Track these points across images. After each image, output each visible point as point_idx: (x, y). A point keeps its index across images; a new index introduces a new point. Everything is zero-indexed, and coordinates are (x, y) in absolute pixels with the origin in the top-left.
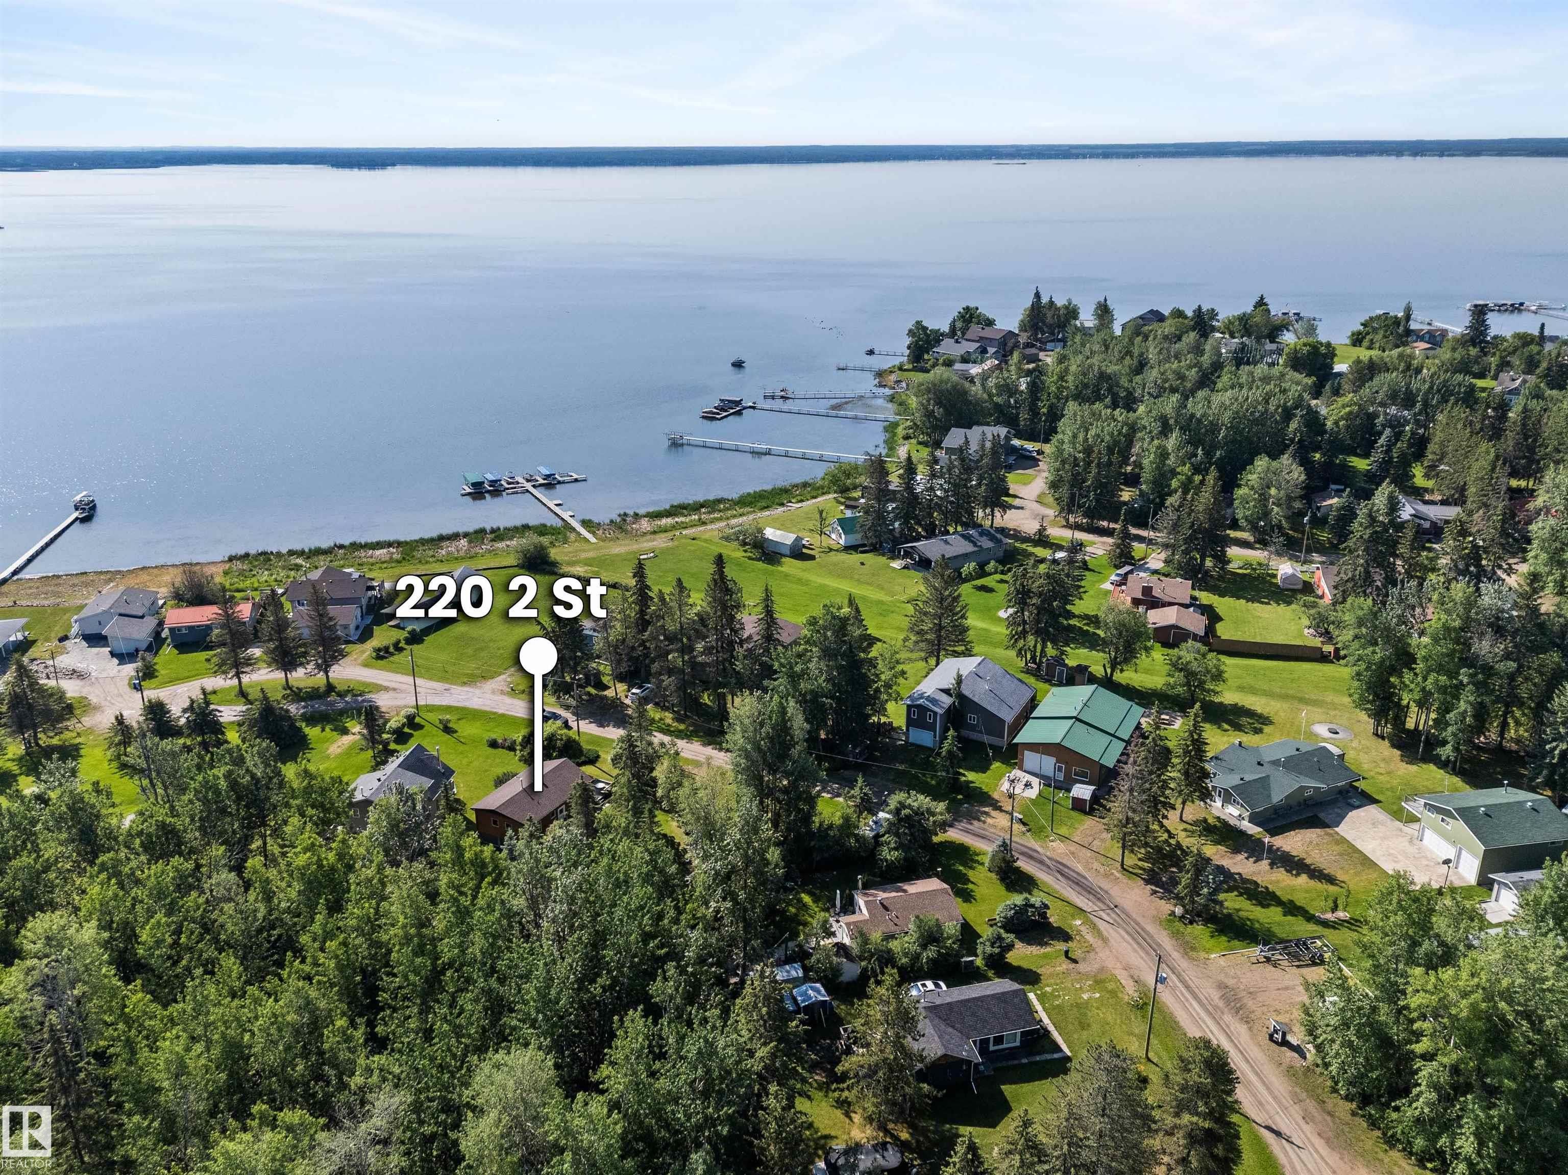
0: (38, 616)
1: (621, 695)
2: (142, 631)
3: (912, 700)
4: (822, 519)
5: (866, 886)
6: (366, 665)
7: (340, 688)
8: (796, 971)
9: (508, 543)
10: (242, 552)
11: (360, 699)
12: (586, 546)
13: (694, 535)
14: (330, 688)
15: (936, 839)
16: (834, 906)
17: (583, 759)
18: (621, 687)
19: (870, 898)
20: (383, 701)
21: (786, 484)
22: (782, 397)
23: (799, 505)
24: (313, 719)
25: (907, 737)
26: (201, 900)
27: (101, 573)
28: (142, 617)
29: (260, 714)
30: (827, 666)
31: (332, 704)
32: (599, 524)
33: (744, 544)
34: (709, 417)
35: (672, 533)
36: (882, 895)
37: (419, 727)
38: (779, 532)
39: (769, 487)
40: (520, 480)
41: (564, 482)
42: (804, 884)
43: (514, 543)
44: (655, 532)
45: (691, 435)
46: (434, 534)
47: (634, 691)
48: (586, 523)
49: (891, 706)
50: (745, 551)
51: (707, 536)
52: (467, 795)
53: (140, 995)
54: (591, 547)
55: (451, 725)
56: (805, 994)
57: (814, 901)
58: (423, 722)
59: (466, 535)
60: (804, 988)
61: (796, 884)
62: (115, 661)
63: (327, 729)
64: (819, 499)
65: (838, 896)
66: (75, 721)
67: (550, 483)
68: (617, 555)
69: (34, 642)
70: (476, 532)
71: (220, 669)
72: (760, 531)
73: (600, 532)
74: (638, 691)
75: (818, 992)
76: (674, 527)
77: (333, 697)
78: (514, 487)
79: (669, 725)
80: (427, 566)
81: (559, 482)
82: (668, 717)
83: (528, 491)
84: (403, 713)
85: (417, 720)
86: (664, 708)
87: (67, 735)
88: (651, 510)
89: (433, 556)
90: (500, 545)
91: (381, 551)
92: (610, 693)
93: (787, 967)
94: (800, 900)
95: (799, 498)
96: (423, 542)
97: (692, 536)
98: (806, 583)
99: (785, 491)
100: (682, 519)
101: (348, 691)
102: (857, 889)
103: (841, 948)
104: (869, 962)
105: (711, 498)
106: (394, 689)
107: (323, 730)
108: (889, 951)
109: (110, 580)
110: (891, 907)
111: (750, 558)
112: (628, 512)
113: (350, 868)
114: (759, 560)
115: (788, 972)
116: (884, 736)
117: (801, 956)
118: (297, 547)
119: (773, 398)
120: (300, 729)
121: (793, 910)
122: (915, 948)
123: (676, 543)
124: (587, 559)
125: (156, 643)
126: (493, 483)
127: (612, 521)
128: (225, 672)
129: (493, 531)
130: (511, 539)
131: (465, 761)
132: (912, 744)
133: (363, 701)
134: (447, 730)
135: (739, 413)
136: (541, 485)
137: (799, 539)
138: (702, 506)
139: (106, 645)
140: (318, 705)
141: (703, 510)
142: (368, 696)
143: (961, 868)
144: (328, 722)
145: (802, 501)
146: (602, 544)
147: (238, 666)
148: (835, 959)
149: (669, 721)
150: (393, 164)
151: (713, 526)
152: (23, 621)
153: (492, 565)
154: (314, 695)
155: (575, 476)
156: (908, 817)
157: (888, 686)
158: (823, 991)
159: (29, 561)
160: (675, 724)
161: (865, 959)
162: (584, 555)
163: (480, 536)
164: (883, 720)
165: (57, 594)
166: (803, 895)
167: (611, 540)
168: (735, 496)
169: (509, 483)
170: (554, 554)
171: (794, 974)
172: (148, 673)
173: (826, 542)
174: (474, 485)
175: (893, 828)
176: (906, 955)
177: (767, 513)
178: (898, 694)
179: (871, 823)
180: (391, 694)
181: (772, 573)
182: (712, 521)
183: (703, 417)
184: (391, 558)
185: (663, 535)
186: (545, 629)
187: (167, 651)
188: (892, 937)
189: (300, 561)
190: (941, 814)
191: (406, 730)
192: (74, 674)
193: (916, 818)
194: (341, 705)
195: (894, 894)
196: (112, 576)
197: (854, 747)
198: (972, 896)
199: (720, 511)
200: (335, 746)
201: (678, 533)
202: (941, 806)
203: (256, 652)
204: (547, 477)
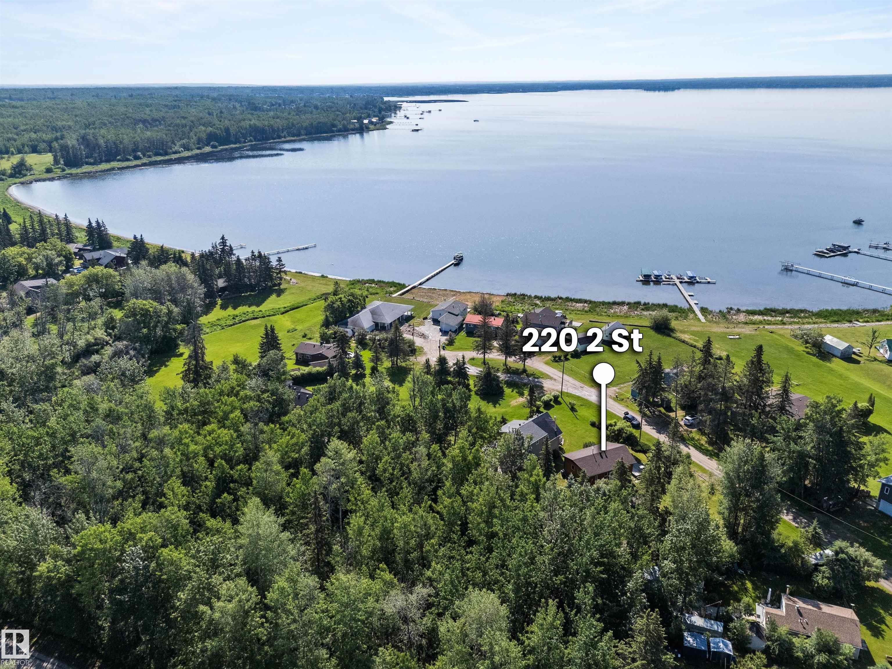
0: (420, 307)
1: (680, 419)
2: (454, 322)
3: (887, 481)
4: (874, 338)
5: (792, 594)
6: (546, 363)
7: (529, 372)
8: (719, 627)
9: (651, 312)
10: (513, 292)
11: (536, 380)
12: (697, 323)
13: (773, 330)
14: (524, 371)
15: (867, 583)
16: (765, 597)
17: (639, 448)
18: (681, 413)
19: (791, 603)
20: (547, 384)
21: (860, 308)
22: (884, 248)
23: (865, 324)
24: (511, 384)
25: (878, 505)
26: (410, 457)
27: (452, 291)
28: (457, 315)
29: (485, 375)
30: (817, 438)
31: (522, 379)
32: (711, 312)
33: (807, 342)
34: (820, 255)
35: (758, 326)
36: (800, 604)
37: (559, 403)
38: (835, 340)
39: (844, 308)
40: (674, 277)
41: (700, 283)
42: (752, 575)
43: (654, 313)
44: (746, 323)
45: (799, 264)
46: (611, 300)
47: (687, 417)
48: (703, 310)
49: (870, 480)
50: (807, 348)
51: (782, 332)
52: (568, 447)
53: (370, 492)
54: (701, 324)
55: (575, 407)
56: (717, 644)
57: (753, 589)
58: (562, 401)
59: (629, 304)
60: (717, 640)
61: (746, 573)
62: (441, 334)
63: (514, 392)
64: (882, 323)
65: (770, 593)
66: (414, 357)
67: (692, 282)
68: (714, 333)
69: (414, 317)
70: (635, 303)
71: (477, 348)
72: (822, 336)
73: (709, 317)
74: (689, 418)
75: (726, 646)
76: (761, 322)
77: (524, 376)
78: (669, 282)
79: (702, 445)
80: (600, 317)
81: (698, 282)
82: (704, 440)
83: (676, 284)
84: (553, 394)
85: (560, 399)
86: (703, 433)
87: (408, 363)
88: (750, 309)
89: (606, 312)
90: (645, 313)
91: (580, 304)
92: (672, 415)
93: (713, 622)
94: (744, 584)
95: (866, 319)
96: (603, 303)
97: (771, 330)
98: (846, 378)
99: (857, 313)
100: (770, 318)
101: (532, 375)
102: (785, 592)
103: (755, 626)
104: (773, 644)
105: (797, 308)
106: (555, 380)
107: (512, 391)
108: (791, 643)
109: (454, 295)
110: (804, 615)
111: (808, 353)
112: (733, 307)
113: (478, 465)
114: (814, 355)
115: (712, 625)
116: (859, 499)
117: (726, 620)
118: (539, 295)
119: (877, 248)
120: (502, 388)
121: (736, 588)
122: (813, 650)
123: (758, 332)
124: (694, 331)
125: (460, 328)
126: (657, 277)
127: (720, 311)
128: (478, 350)
129: (645, 304)
130: (653, 311)
131: (574, 429)
132: (880, 512)
133: (538, 382)
134: (573, 409)
135: (845, 255)
136: (686, 282)
137: (850, 347)
138: (788, 312)
139: (439, 325)
140: (516, 378)
141: (787, 315)
142: (540, 380)
143: (881, 611)
144: (517, 388)
145: (868, 322)
146: (708, 323)
147: (485, 348)
148: (748, 632)
149: (703, 442)
150: (679, 88)
151: (790, 327)
152: (412, 307)
153: (636, 324)
154: (516, 372)
155: (709, 280)
156: (844, 560)
157: (872, 465)
158: (730, 646)
159: (428, 280)
160: (707, 445)
161: (771, 640)
162: (693, 329)
163: (636, 305)
164: (862, 487)
165: (432, 298)
166: (747, 582)
167: (716, 322)
168: (815, 310)
169: (666, 278)
170: (674, 324)
171: (715, 627)
172: (451, 343)
173: (873, 353)
174: (646, 276)
175: (830, 563)
176: (803, 652)
177: (836, 325)
178: (878, 473)
179: (818, 554)
180: (553, 382)
181: (819, 366)
182: (791, 324)
183: (816, 255)
184: (583, 309)
185: (751, 326)
186: (641, 366)
187: (463, 334)
188: (796, 634)
189: (538, 302)
190: (877, 567)
191: (552, 403)
192: (423, 336)
193: (851, 563)
194: (526, 381)
195: (810, 607)
196: (456, 293)
197: (829, 499)
198: (881, 635)
199: (800, 318)
200: (515, 401)
201: (761, 327)
202: (878, 562)
203: (495, 344)
204: (691, 278)
